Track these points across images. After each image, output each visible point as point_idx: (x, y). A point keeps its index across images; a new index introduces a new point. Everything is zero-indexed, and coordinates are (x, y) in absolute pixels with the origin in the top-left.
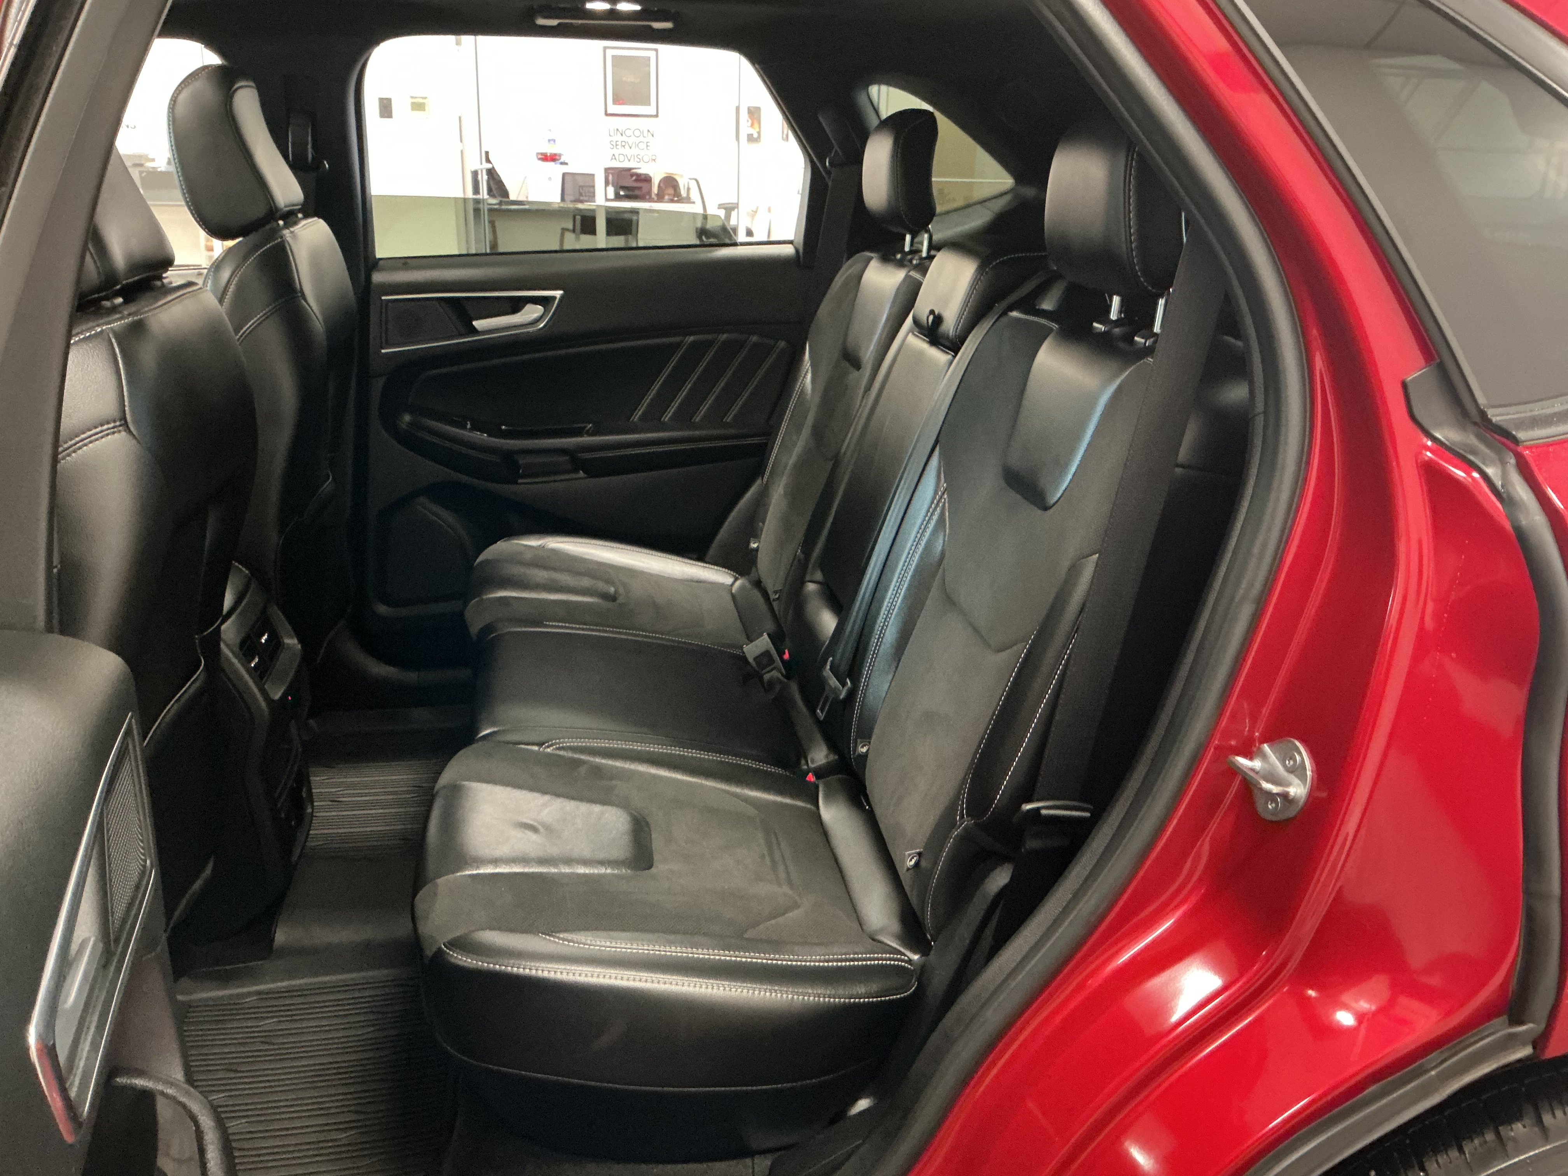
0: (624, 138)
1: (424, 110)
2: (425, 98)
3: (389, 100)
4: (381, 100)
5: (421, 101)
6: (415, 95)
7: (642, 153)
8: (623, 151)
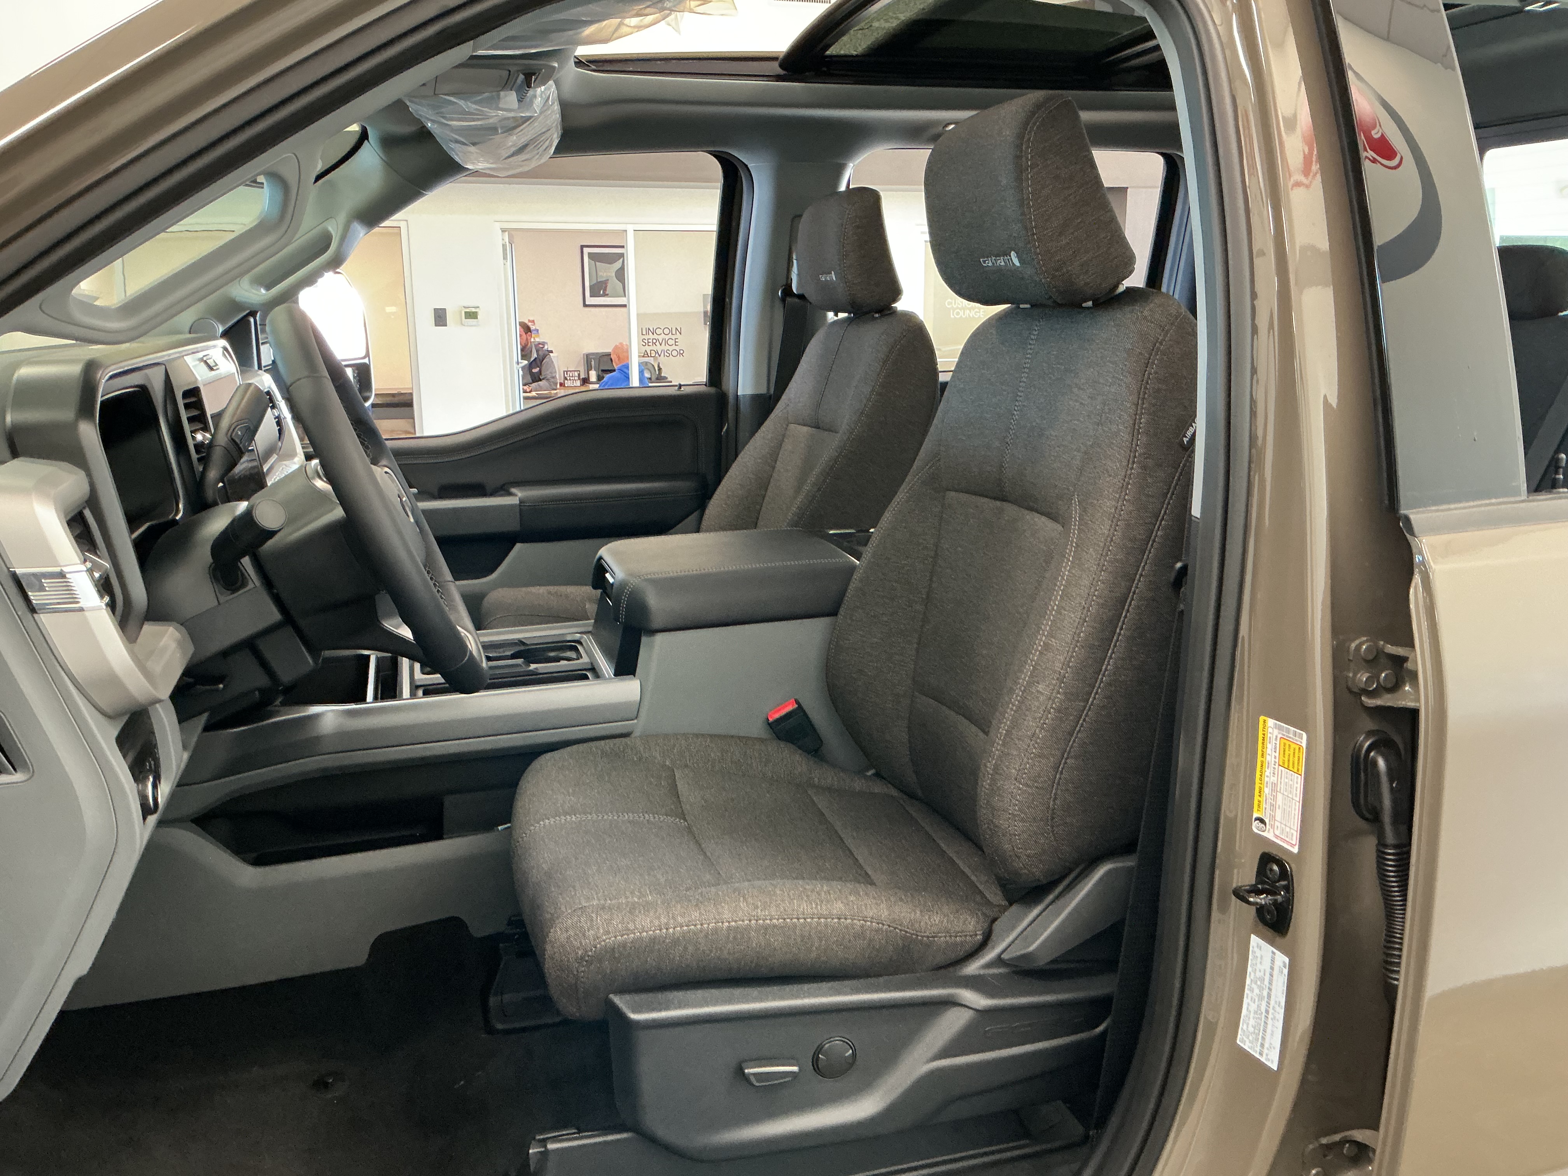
0: (655, 336)
1: (477, 318)
2: (478, 307)
3: (444, 310)
4: (437, 311)
5: (474, 310)
6: (466, 305)
7: (670, 348)
8: (654, 348)
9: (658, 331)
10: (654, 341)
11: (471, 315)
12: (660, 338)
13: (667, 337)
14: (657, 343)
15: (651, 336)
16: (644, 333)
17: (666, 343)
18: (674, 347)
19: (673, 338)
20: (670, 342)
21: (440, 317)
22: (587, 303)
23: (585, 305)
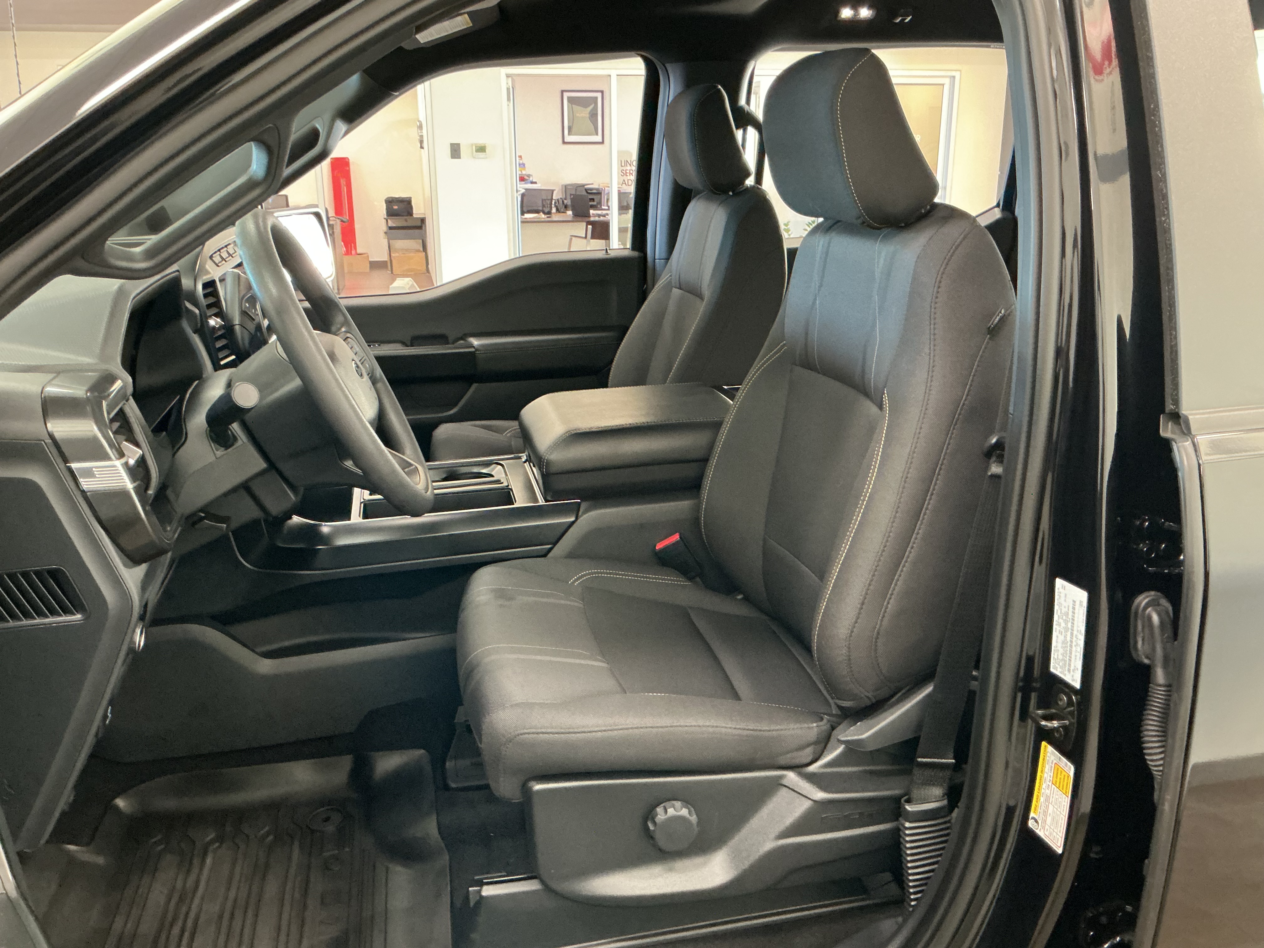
1: (485, 151)
3: (458, 145)
4: (452, 145)
11: (481, 149)
15: (628, 167)
16: (623, 165)
21: (455, 151)
22: (566, 141)
23: (564, 143)
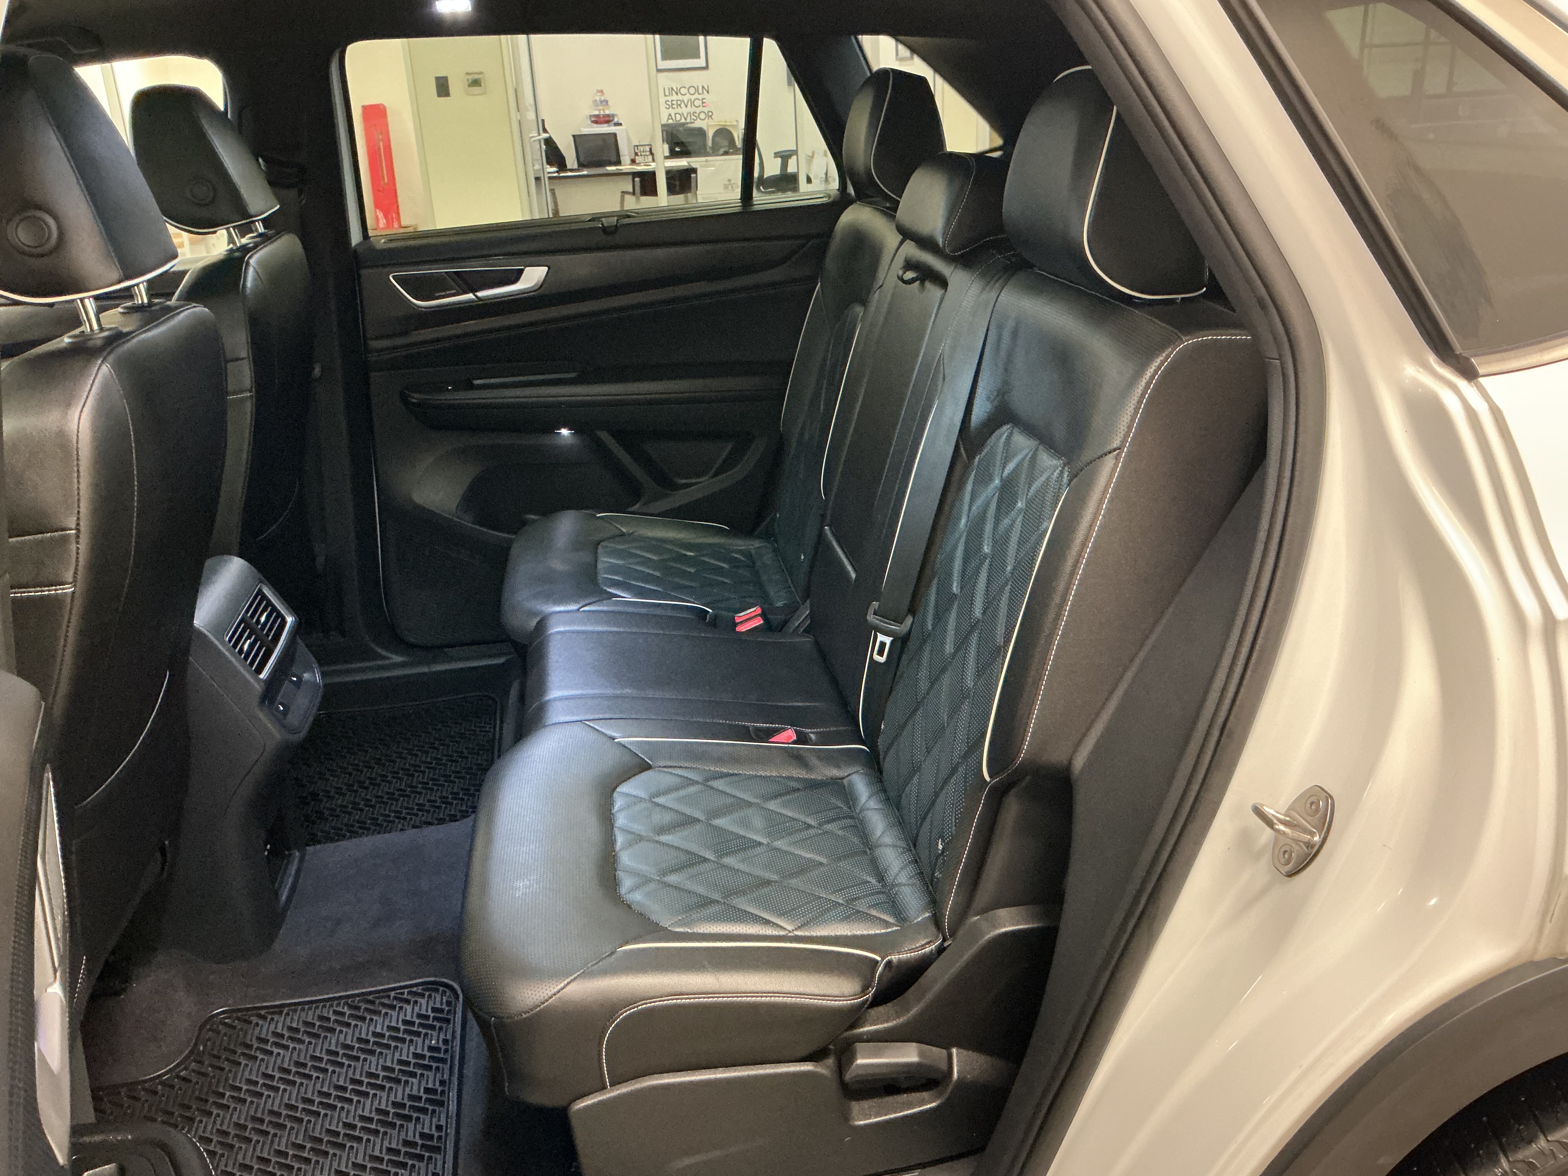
0: (680, 97)
1: (480, 86)
2: (481, 73)
4: (438, 79)
5: (476, 77)
6: (471, 71)
7: (698, 110)
8: (679, 110)
9: (683, 91)
10: (679, 102)
11: (476, 83)
12: (686, 98)
13: (693, 98)
14: (683, 105)
15: (675, 97)
16: (667, 93)
17: (693, 103)
18: (701, 109)
19: (700, 97)
20: (697, 103)
21: (443, 86)
22: (659, 68)
23: (657, 69)
